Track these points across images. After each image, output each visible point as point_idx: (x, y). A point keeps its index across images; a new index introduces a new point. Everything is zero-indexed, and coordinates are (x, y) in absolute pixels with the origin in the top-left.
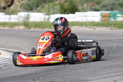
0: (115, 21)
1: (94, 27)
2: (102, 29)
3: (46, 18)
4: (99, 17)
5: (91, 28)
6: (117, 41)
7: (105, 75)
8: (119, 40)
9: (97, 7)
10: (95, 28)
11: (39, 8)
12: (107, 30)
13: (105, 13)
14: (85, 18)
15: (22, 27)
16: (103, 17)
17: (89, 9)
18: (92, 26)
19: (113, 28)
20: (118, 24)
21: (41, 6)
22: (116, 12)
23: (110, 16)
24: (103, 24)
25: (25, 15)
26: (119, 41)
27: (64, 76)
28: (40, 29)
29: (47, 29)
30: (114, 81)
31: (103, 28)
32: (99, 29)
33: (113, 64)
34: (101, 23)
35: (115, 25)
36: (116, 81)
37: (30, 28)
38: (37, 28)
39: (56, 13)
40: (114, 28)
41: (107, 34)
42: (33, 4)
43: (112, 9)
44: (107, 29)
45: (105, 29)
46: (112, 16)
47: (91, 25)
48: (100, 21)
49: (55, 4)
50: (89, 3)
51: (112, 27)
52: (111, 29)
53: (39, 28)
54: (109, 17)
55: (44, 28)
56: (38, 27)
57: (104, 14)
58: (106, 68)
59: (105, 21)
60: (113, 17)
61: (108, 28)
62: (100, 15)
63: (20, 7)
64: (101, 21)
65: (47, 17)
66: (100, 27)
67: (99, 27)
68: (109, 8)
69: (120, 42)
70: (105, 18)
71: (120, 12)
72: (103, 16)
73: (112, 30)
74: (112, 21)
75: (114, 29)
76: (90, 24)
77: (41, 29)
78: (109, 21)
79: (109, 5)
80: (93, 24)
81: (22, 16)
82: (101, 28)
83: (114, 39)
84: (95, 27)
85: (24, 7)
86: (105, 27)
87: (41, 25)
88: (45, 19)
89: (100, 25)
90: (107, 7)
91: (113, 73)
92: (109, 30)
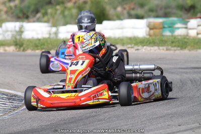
0: (172, 36)
1: (136, 47)
2: (151, 50)
3: (52, 33)
4: (144, 30)
5: (132, 48)
6: (178, 70)
7: (161, 131)
8: (182, 68)
9: (140, 11)
10: (139, 48)
11: (39, 15)
12: (159, 51)
13: (154, 22)
14: (120, 31)
15: (11, 49)
16: (151, 29)
17: (126, 15)
18: (133, 45)
19: (170, 47)
20: (178, 41)
21: (43, 11)
22: (173, 20)
24: (151, 41)
25: (15, 27)
26: (181, 70)
31: (152, 48)
32: (145, 49)
33: (174, 110)
34: (148, 40)
35: (172, 42)
37: (26, 50)
38: (38, 49)
39: (70, 23)
40: (172, 47)
41: (160, 58)
42: (29, 7)
43: (166, 15)
44: (159, 49)
45: (155, 50)
46: (166, 26)
47: (130, 43)
48: (147, 35)
49: (65, 8)
50: (126, 4)
51: (168, 45)
52: (167, 50)
54: (161, 28)
56: (39, 48)
57: (152, 24)
58: (161, 117)
59: (155, 35)
61: (161, 48)
62: (145, 26)
63: (6, 12)
64: (148, 37)
65: (54, 29)
66: (147, 46)
67: (145, 47)
68: (161, 13)
69: (184, 72)
70: (155, 30)
71: (181, 19)
72: (151, 27)
73: (168, 52)
74: (169, 36)
76: (129, 41)
78: (163, 36)
79: (161, 9)
80: (134, 42)
81: (10, 29)
82: (148, 48)
83: (173, 67)
84: (139, 46)
85: (12, 13)
86: (155, 46)
87: (44, 45)
88: (50, 34)
89: (147, 42)
90: (156, 11)
91: (175, 126)
92: (164, 51)
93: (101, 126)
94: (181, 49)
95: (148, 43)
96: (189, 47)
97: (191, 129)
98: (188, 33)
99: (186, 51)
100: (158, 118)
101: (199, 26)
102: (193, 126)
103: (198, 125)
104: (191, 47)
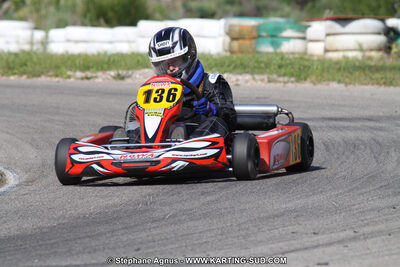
2: (237, 80)
3: (35, 41)
4: (221, 40)
7: (281, 244)
11: (6, 5)
12: (254, 82)
13: (240, 26)
16: (233, 39)
17: (181, 10)
19: (275, 76)
20: (291, 64)
22: (277, 23)
23: (259, 36)
24: (239, 63)
27: (141, 243)
28: (25, 77)
29: (49, 79)
30: (319, 264)
31: (240, 77)
33: (300, 203)
35: (280, 67)
36: (326, 264)
38: (14, 74)
40: (279, 76)
43: (258, 12)
44: (254, 79)
45: (247, 82)
46: (264, 34)
48: (225, 50)
51: (271, 73)
52: (269, 81)
53: (21, 74)
54: (254, 38)
55: (39, 76)
56: (16, 71)
57: (237, 29)
58: (277, 216)
60: (270, 39)
61: (257, 77)
62: (222, 32)
64: (228, 54)
65: (39, 35)
66: (230, 72)
67: (226, 75)
68: (248, 7)
70: (241, 42)
72: (235, 36)
73: (272, 84)
74: (271, 53)
75: (280, 82)
77: (28, 77)
78: (258, 53)
86: (247, 73)
87: (25, 65)
88: (32, 44)
89: (229, 66)
91: (306, 234)
92: (263, 84)
93: (158, 231)
94: (297, 81)
95: (232, 67)
96: (313, 78)
97: (339, 242)
98: (306, 49)
99: (307, 85)
100: (270, 217)
101: (328, 35)
102: (343, 235)
103: (352, 234)
104: (317, 77)
